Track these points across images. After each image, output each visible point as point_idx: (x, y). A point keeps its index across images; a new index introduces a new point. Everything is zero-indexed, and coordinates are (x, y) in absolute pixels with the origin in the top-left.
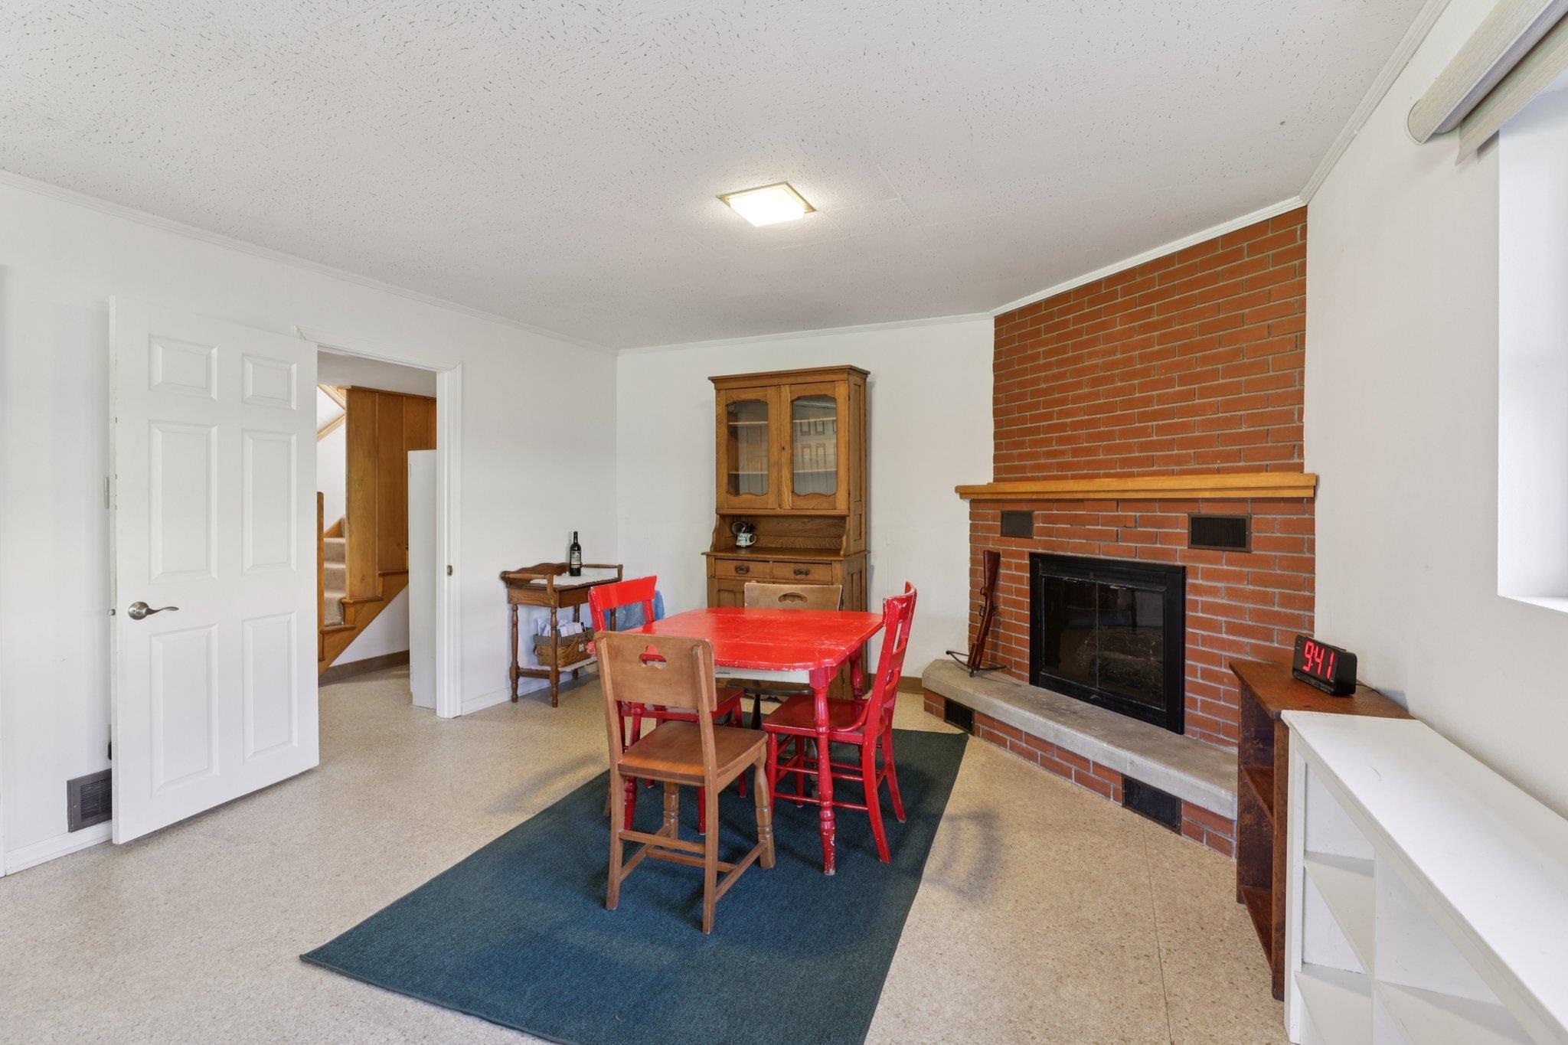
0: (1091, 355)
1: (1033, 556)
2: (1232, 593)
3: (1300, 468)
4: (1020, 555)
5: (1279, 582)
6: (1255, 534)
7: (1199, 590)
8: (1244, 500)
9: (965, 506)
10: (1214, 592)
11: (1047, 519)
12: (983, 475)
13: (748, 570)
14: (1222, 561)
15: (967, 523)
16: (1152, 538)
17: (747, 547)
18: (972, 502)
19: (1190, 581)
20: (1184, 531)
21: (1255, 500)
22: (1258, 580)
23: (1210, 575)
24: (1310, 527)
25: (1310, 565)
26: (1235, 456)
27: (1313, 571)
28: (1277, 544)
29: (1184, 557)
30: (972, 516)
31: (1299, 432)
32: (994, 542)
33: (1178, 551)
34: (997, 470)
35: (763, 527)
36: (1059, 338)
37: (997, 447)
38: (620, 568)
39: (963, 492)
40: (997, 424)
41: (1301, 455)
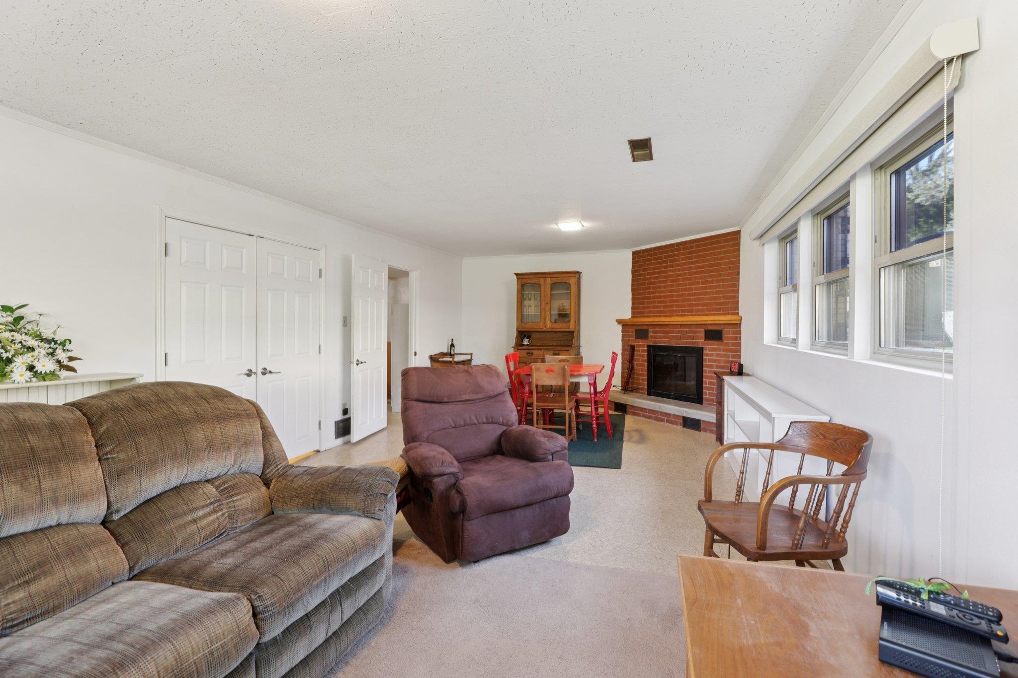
0: (671, 271)
1: (648, 346)
2: (718, 355)
3: (738, 314)
4: (643, 346)
5: (731, 350)
6: (725, 335)
7: (707, 355)
8: (721, 324)
9: (620, 327)
10: (712, 355)
11: (654, 332)
12: (627, 315)
13: (532, 354)
14: (715, 345)
15: (621, 334)
16: (692, 338)
17: (527, 345)
18: (623, 326)
19: (704, 352)
20: (703, 335)
21: (724, 324)
22: (726, 350)
23: (711, 350)
24: (739, 332)
25: (739, 345)
26: (719, 310)
27: (741, 347)
28: (731, 338)
29: (702, 344)
30: (623, 331)
31: (738, 302)
32: (633, 341)
33: (701, 342)
34: (633, 313)
35: (534, 336)
36: (659, 263)
37: (633, 304)
38: (471, 354)
39: (619, 322)
40: (633, 294)
41: (738, 310)
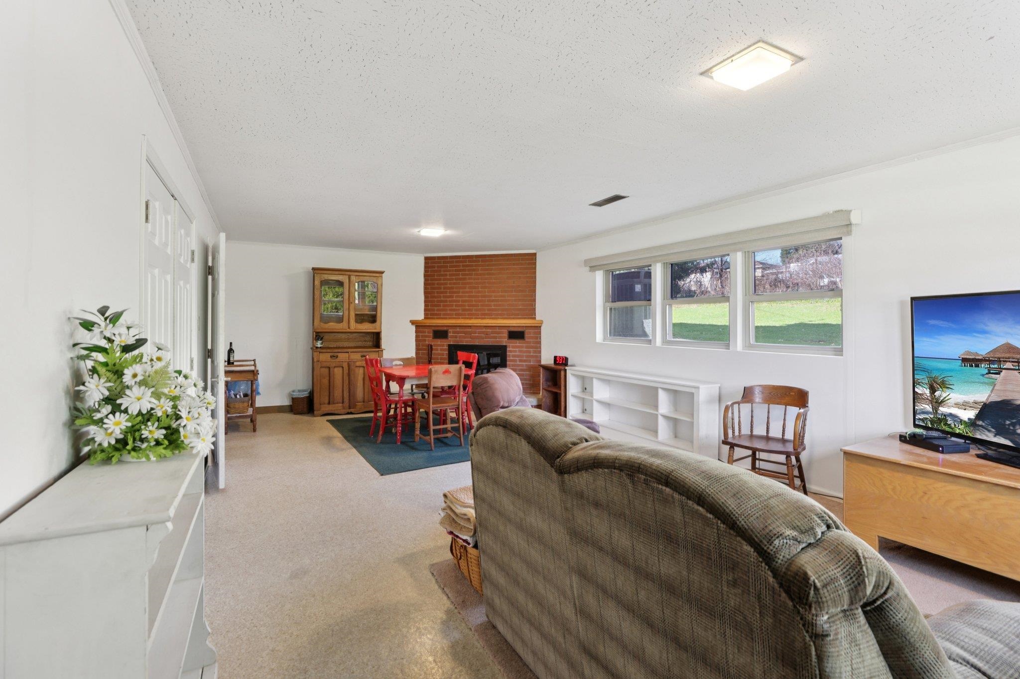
0: (469, 279)
1: (450, 346)
2: (520, 351)
3: (535, 318)
4: (443, 345)
5: (532, 347)
6: (526, 335)
7: (511, 351)
8: (523, 326)
9: (414, 328)
10: (515, 351)
11: (454, 332)
12: (420, 316)
13: (337, 357)
14: (517, 343)
15: (414, 335)
16: (495, 337)
18: (416, 326)
19: (508, 349)
20: (506, 335)
21: (526, 326)
22: (527, 347)
23: (513, 347)
24: (540, 333)
25: (540, 343)
26: (518, 315)
27: (541, 344)
28: (532, 338)
29: (506, 342)
30: (416, 332)
31: (535, 309)
32: (429, 340)
33: (504, 340)
34: (426, 314)
36: (456, 271)
37: (426, 306)
38: (254, 360)
39: (413, 322)
40: (426, 297)
41: (535, 315)
